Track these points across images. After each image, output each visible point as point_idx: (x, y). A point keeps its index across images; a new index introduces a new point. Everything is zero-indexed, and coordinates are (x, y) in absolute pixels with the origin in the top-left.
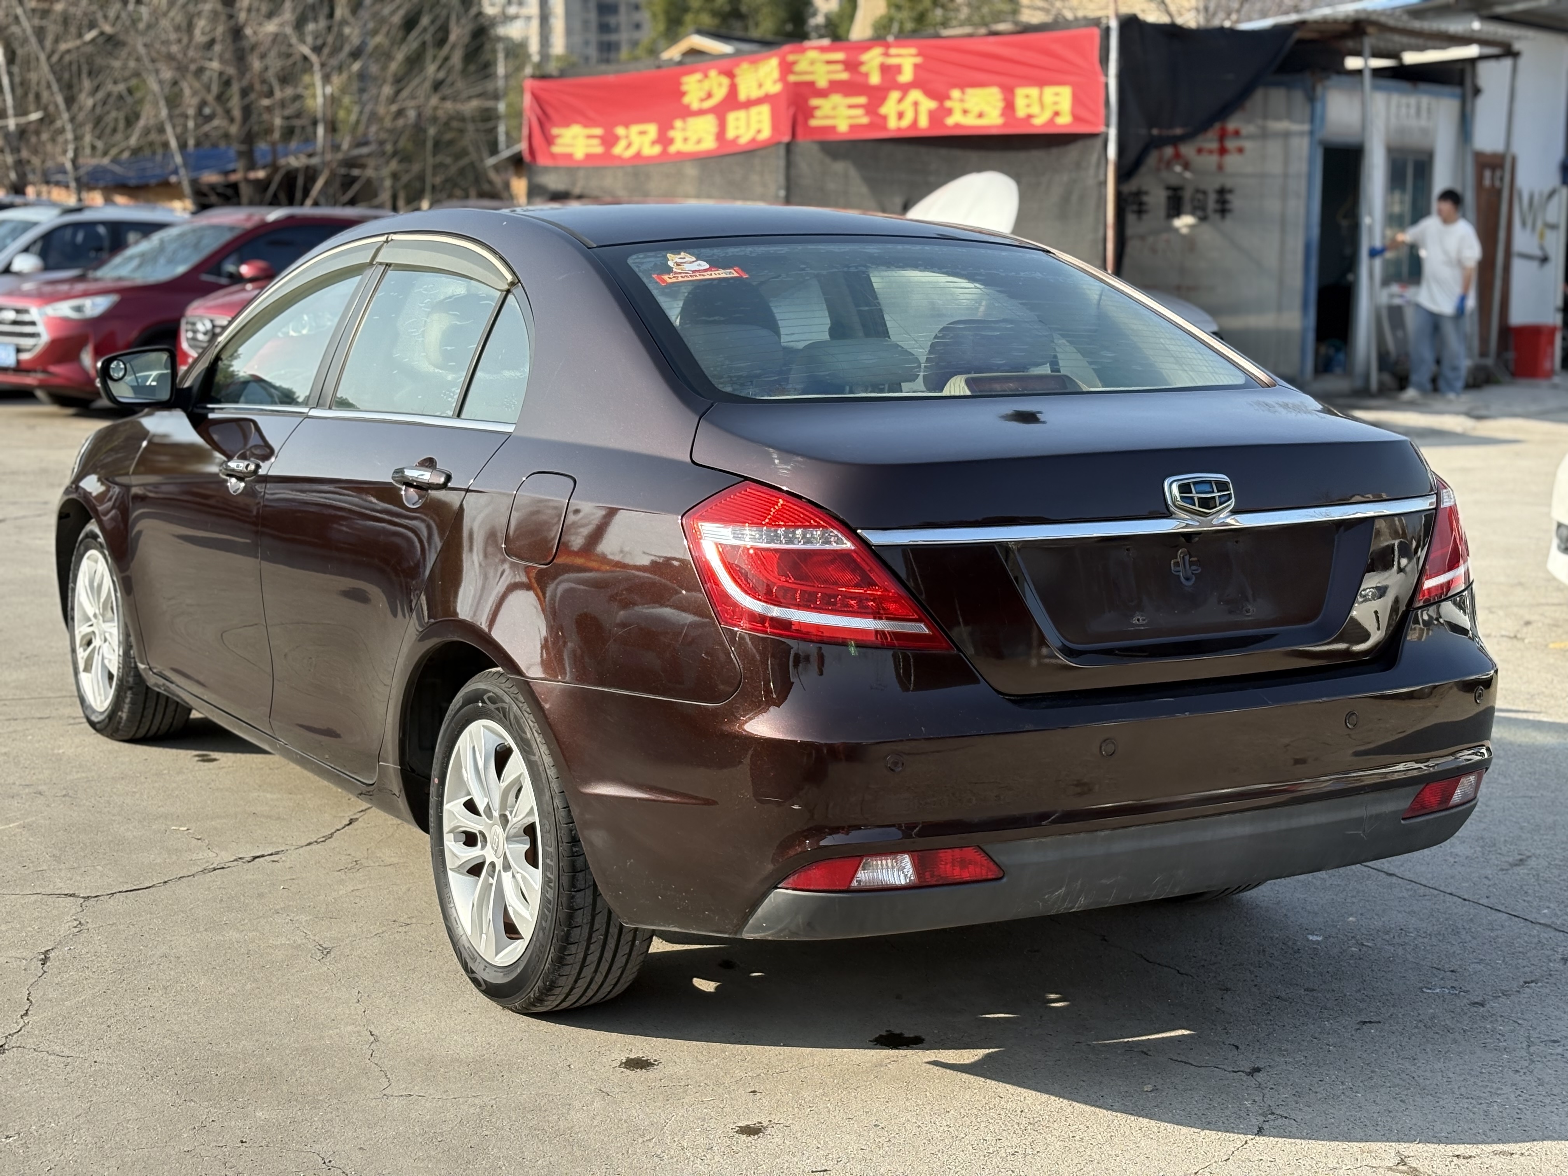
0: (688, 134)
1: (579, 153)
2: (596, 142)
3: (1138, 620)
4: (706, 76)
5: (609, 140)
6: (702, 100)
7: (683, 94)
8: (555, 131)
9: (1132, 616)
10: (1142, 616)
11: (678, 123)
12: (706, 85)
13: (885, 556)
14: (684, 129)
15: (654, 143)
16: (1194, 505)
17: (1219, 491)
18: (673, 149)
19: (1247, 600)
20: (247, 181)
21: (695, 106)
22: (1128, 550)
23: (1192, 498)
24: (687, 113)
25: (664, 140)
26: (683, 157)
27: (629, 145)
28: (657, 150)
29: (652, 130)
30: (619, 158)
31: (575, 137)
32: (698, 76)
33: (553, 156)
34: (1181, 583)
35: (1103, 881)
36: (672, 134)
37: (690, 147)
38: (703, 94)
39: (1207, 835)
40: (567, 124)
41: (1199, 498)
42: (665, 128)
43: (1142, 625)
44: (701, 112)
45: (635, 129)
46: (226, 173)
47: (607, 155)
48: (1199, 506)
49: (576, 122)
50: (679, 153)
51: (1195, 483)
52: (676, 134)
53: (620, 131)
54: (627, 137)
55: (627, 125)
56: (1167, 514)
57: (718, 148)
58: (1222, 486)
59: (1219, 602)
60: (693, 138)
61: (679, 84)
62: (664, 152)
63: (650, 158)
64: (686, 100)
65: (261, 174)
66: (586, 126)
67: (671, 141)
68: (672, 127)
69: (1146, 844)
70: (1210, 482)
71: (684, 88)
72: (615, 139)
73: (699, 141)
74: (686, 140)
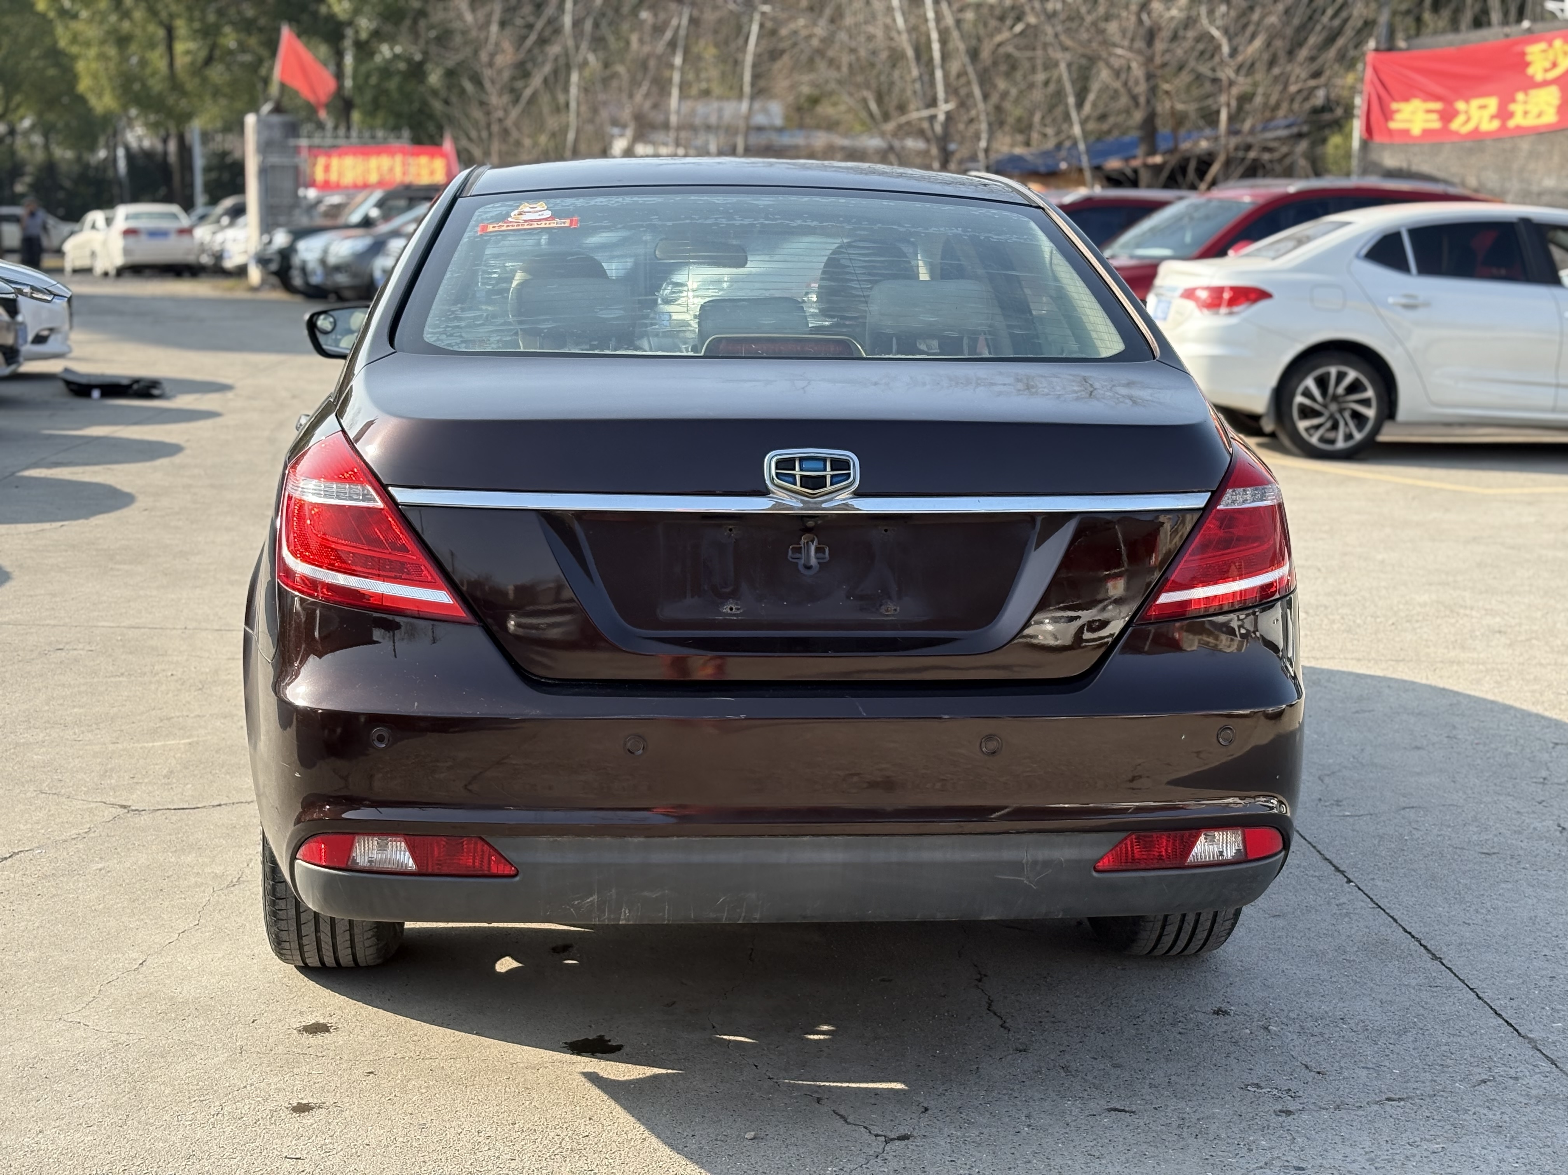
0: (1529, 107)
1: (1416, 130)
2: (1434, 116)
3: (731, 609)
4: (1550, 44)
5: (1447, 116)
6: (1546, 71)
7: (1527, 64)
8: (1395, 106)
9: (723, 604)
10: (737, 604)
11: (1520, 96)
12: (1551, 55)
13: (412, 516)
14: (1525, 102)
15: (1493, 117)
16: (795, 484)
17: (832, 470)
18: (1511, 123)
19: (890, 598)
20: (1146, 166)
21: (1539, 77)
22: (731, 530)
23: (794, 476)
24: (1531, 84)
25: (1504, 114)
26: (1522, 132)
27: (1468, 120)
28: (1495, 124)
29: (1492, 103)
30: (1456, 133)
31: (1413, 113)
32: (1542, 46)
33: (1390, 133)
34: (798, 571)
35: (646, 894)
36: (1512, 107)
37: (1530, 121)
38: (1547, 65)
39: (783, 857)
40: (1406, 99)
41: (802, 477)
42: (1506, 100)
43: (734, 615)
44: (1545, 83)
45: (1475, 103)
46: (1127, 160)
47: (1445, 131)
48: (801, 486)
49: (1415, 96)
50: (1518, 128)
51: (801, 459)
52: (1517, 108)
53: (1460, 105)
54: (1466, 112)
55: (1467, 100)
56: (764, 492)
57: (1559, 122)
58: (840, 465)
59: (848, 597)
60: (1534, 111)
61: (1523, 54)
62: (1503, 127)
63: (1488, 134)
64: (1530, 71)
65: (1158, 159)
66: (1425, 100)
67: (1511, 115)
68: (1513, 100)
69: (696, 858)
70: (824, 460)
71: (1529, 58)
72: (1454, 114)
73: (1540, 115)
74: (1526, 113)
